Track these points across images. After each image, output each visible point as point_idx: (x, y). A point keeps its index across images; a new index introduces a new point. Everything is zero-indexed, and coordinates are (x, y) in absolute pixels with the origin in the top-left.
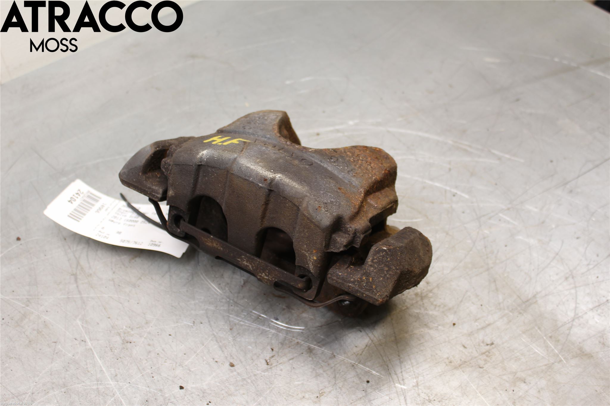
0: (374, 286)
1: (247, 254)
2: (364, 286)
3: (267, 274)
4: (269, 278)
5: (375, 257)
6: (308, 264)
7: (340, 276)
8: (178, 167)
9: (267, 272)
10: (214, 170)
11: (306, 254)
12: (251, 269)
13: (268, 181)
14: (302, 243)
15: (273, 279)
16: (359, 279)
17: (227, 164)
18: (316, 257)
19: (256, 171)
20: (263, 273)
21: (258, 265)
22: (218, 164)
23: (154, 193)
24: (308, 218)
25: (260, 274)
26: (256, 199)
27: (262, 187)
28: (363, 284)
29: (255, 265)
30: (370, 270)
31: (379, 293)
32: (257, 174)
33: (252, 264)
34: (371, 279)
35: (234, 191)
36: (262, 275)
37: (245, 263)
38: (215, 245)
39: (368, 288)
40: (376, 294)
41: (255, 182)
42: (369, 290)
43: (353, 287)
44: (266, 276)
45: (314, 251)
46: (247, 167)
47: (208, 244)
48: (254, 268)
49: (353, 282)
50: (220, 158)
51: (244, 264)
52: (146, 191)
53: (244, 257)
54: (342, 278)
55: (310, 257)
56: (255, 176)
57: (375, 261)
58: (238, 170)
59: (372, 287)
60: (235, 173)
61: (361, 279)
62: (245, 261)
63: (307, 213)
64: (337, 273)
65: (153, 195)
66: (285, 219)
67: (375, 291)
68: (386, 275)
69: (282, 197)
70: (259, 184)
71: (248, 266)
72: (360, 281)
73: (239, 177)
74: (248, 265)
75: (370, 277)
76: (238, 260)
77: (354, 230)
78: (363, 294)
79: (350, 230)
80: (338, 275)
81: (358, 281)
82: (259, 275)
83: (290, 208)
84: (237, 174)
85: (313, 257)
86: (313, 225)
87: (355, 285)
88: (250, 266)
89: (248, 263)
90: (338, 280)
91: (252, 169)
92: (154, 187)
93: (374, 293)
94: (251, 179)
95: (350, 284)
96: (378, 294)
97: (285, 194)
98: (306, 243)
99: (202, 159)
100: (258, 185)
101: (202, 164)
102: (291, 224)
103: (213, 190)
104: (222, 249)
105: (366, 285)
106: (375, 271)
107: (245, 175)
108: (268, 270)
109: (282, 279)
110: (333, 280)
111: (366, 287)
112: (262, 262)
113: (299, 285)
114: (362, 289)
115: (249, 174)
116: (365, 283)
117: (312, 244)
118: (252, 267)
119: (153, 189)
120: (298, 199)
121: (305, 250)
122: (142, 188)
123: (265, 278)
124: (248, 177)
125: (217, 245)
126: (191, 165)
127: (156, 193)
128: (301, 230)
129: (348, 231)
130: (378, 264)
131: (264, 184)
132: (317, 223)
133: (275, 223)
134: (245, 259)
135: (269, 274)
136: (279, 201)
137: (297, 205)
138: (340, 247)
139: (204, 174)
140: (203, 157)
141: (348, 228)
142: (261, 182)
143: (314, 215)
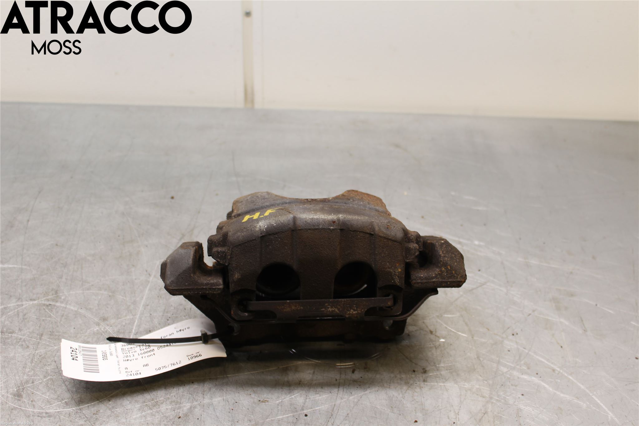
0: (454, 272)
1: (329, 300)
2: (446, 276)
3: (355, 308)
4: (359, 312)
5: (443, 250)
6: (393, 279)
7: (423, 277)
8: (240, 247)
9: (355, 307)
10: (277, 236)
11: (391, 270)
12: (338, 312)
13: (336, 222)
14: (384, 262)
15: (363, 310)
16: (439, 272)
17: (289, 225)
18: (401, 269)
19: (322, 219)
20: (351, 310)
21: (344, 305)
22: (280, 229)
23: (214, 286)
24: (385, 238)
25: (349, 312)
26: (330, 242)
27: (334, 229)
28: (444, 275)
29: (341, 306)
30: (445, 261)
31: (460, 275)
32: (324, 221)
33: (338, 306)
34: (449, 267)
35: (306, 245)
36: (351, 312)
37: (330, 309)
38: (293, 308)
39: (449, 276)
40: (458, 277)
41: (325, 227)
42: (450, 277)
43: (437, 281)
44: (355, 310)
45: (397, 265)
46: (311, 219)
47: (286, 310)
48: (341, 309)
49: (436, 277)
50: (279, 223)
51: (329, 311)
52: (204, 288)
53: (327, 304)
54: (425, 278)
55: (395, 272)
56: (323, 222)
57: (444, 252)
58: (305, 224)
59: (453, 273)
60: (303, 228)
61: (441, 271)
62: (330, 308)
63: (383, 234)
64: (419, 275)
65: (214, 289)
66: (360, 250)
67: (455, 275)
68: (456, 260)
69: (352, 231)
70: (330, 227)
71: (334, 311)
72: (441, 274)
73: (307, 230)
74: (334, 309)
75: (448, 266)
76: (322, 310)
77: (415, 237)
78: (447, 282)
79: (412, 238)
80: (420, 278)
81: (439, 274)
82: (347, 313)
83: (362, 238)
84: (306, 228)
85: (398, 270)
86: (390, 242)
87: (438, 278)
88: (337, 310)
89: (333, 308)
90: (422, 281)
91: (317, 219)
92: (212, 281)
93: (455, 278)
94: (321, 227)
95: (434, 280)
96: (459, 277)
97: (354, 228)
98: (388, 260)
99: (261, 231)
100: (330, 229)
101: (263, 235)
102: (367, 252)
103: (280, 255)
104: (302, 308)
105: (447, 274)
106: (449, 259)
107: (314, 225)
108: (355, 305)
109: (372, 306)
110: (418, 283)
111: (447, 276)
112: (347, 300)
113: (389, 303)
114: (444, 279)
115: (316, 223)
116: (445, 273)
117: (394, 260)
118: (338, 309)
119: (211, 283)
120: (367, 227)
121: (389, 268)
122: (199, 287)
123: (354, 314)
124: (317, 226)
125: (296, 306)
126: (254, 240)
127: (216, 286)
128: (380, 251)
129: (411, 240)
130: (447, 254)
131: (335, 226)
132: (393, 239)
133: (351, 258)
134: (329, 306)
135: (357, 308)
136: (350, 236)
137: (369, 232)
138: (415, 253)
139: (267, 244)
140: (262, 228)
141: (410, 237)
142: (332, 226)
143: (388, 233)
